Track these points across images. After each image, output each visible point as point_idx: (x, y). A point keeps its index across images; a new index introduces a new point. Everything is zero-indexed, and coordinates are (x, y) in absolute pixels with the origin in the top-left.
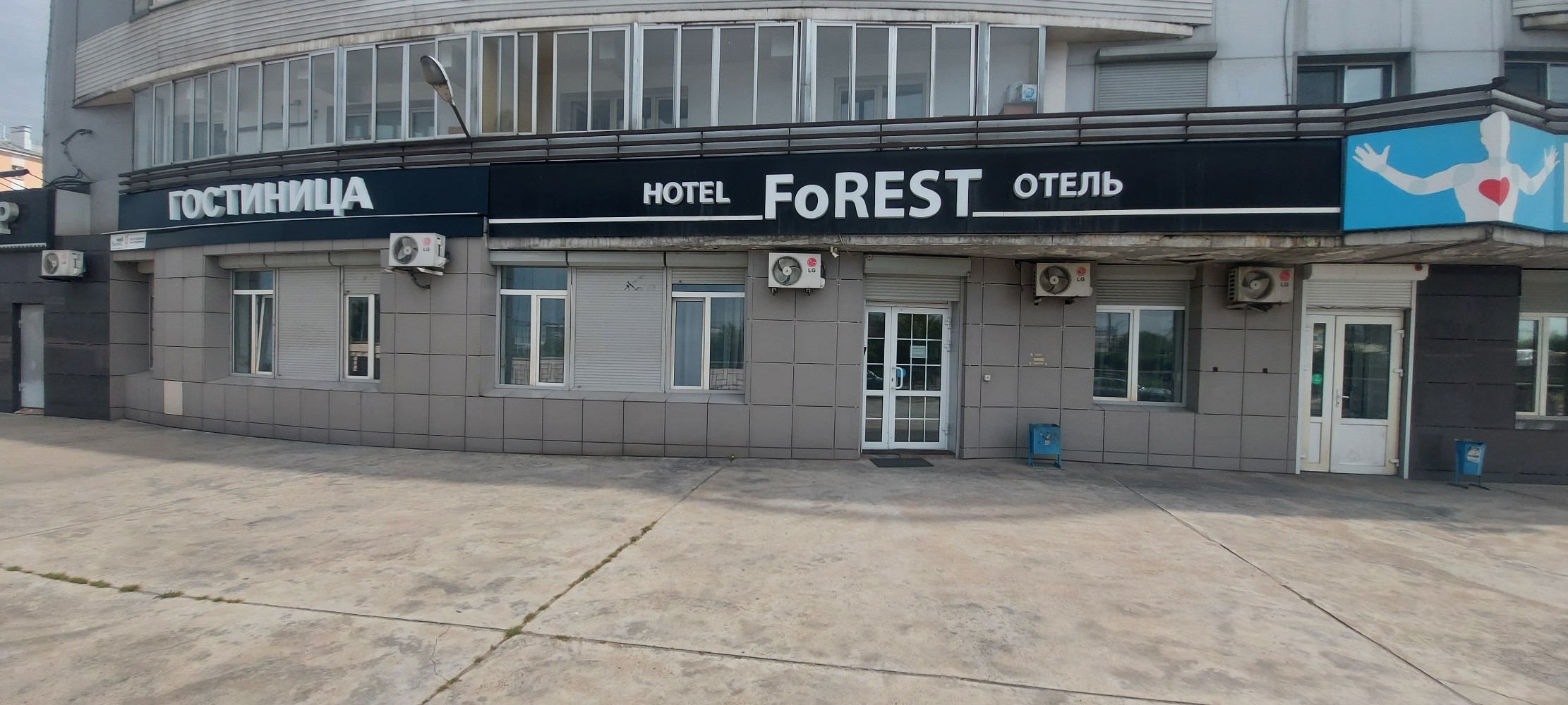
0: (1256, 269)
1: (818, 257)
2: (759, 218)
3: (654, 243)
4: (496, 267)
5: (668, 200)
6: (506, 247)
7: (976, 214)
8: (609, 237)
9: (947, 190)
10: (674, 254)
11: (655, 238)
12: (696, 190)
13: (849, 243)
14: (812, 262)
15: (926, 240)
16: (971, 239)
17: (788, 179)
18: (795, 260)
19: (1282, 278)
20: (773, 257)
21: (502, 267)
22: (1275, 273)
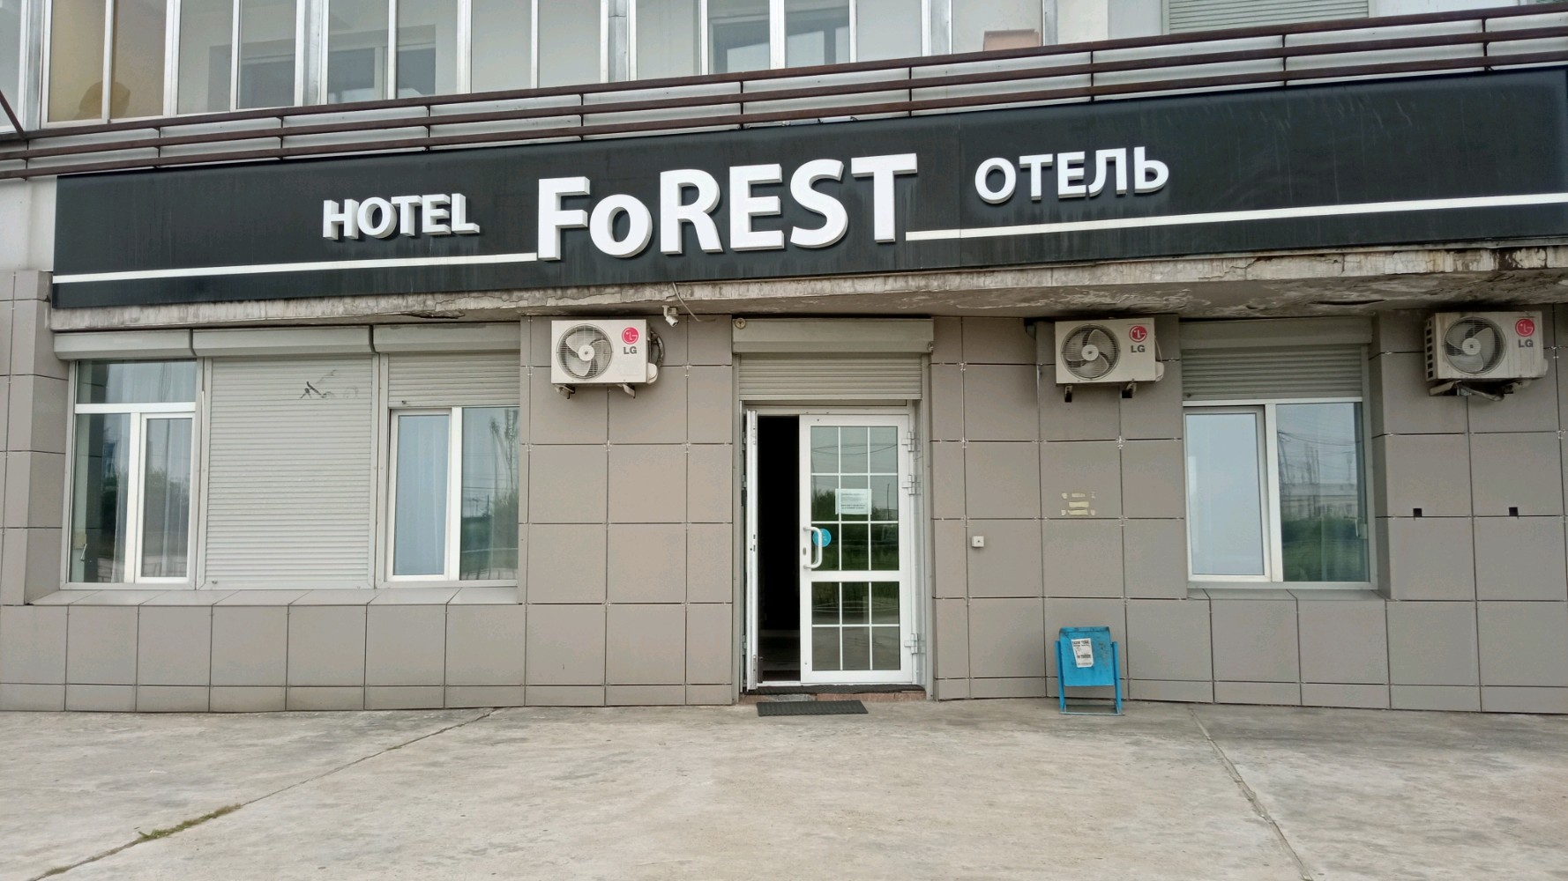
0: (1469, 315)
1: (640, 325)
2: (529, 257)
3: (346, 310)
4: (66, 362)
5: (369, 231)
6: (82, 326)
7: (911, 236)
8: (265, 300)
9: (855, 193)
10: (387, 329)
11: (348, 301)
12: (418, 210)
13: (692, 299)
14: (630, 335)
15: (826, 287)
16: (907, 282)
17: (579, 185)
18: (597, 332)
19: (1520, 330)
20: (560, 328)
21: (80, 363)
22: (1505, 323)
